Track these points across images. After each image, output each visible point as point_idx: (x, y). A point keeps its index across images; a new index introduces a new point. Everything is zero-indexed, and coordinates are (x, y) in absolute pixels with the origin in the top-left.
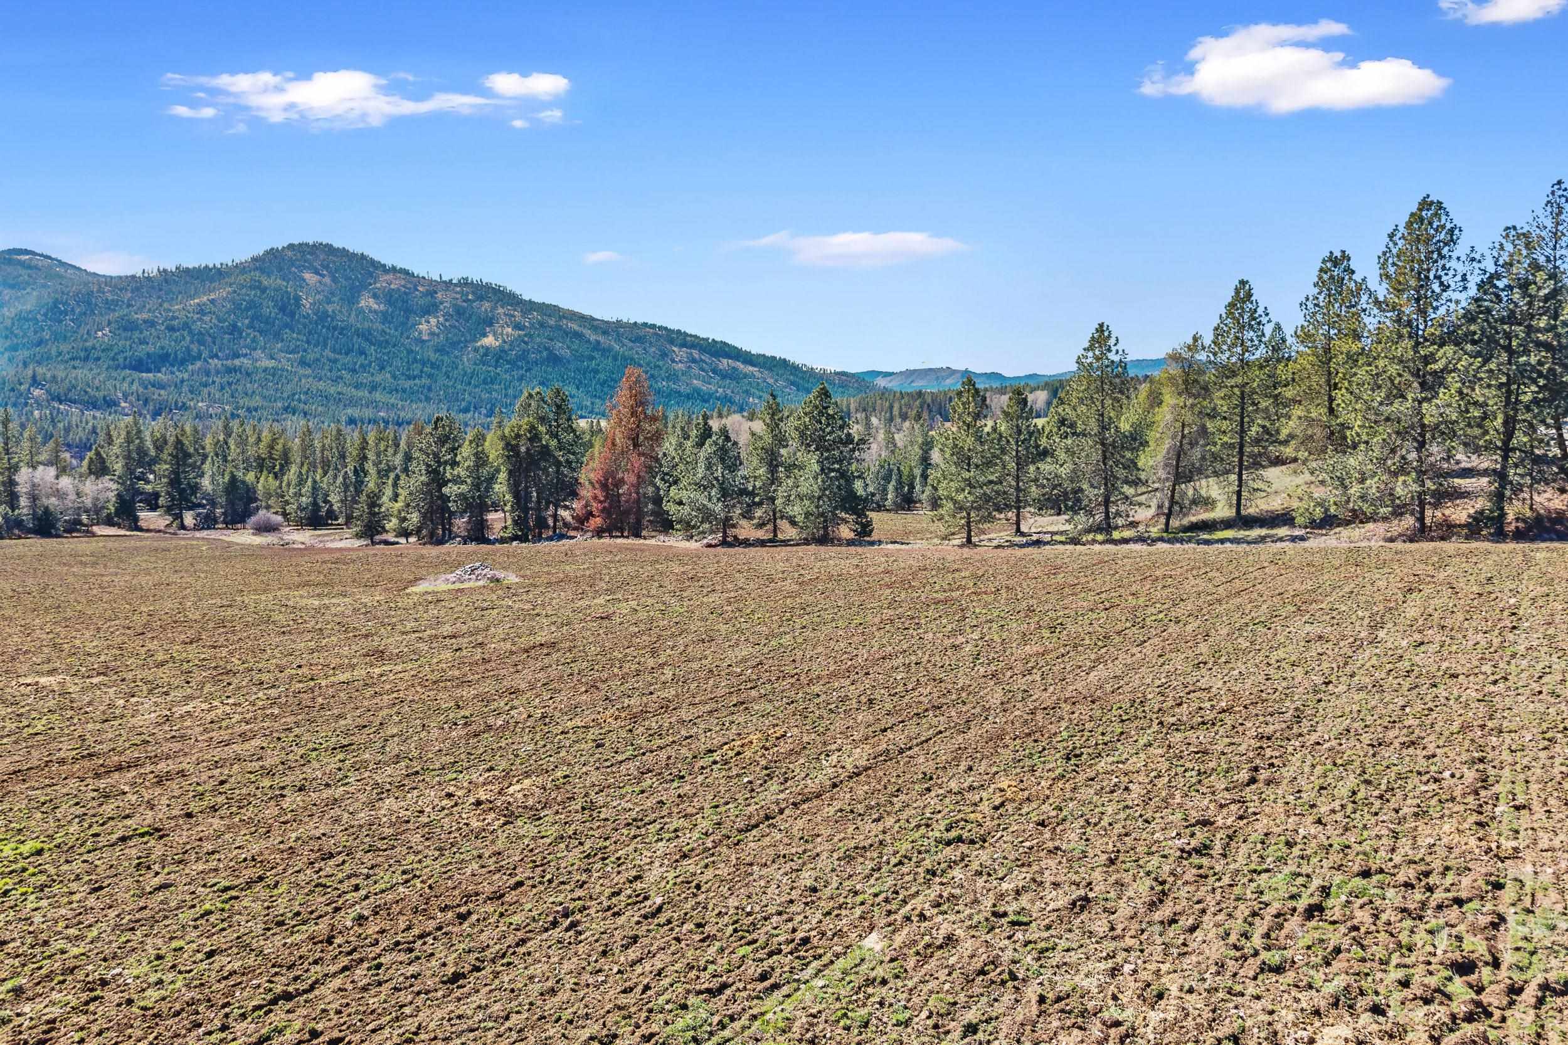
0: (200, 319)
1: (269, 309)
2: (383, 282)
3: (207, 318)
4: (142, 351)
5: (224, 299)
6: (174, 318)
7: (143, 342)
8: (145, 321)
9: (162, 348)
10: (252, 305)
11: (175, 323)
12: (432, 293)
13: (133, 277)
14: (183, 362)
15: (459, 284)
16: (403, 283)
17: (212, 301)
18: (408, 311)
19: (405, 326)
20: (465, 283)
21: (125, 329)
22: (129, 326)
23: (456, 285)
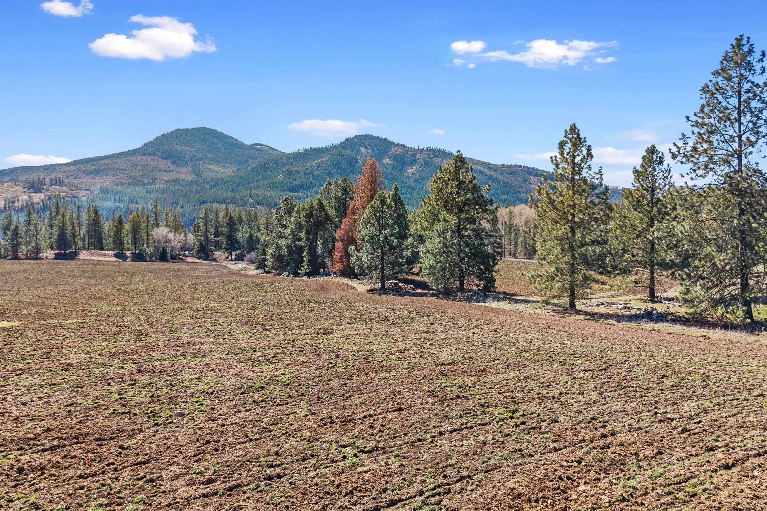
0: (317, 170)
1: (344, 165)
2: (393, 151)
3: (320, 169)
4: (293, 184)
5: (327, 161)
6: (307, 169)
7: (295, 180)
8: (296, 171)
9: (301, 182)
10: (338, 163)
11: (307, 171)
12: (414, 155)
13: (294, 153)
14: (309, 188)
15: (427, 150)
16: (402, 151)
17: (322, 162)
18: (404, 164)
19: (402, 170)
20: (429, 149)
21: (288, 174)
22: (290, 173)
23: (425, 151)
